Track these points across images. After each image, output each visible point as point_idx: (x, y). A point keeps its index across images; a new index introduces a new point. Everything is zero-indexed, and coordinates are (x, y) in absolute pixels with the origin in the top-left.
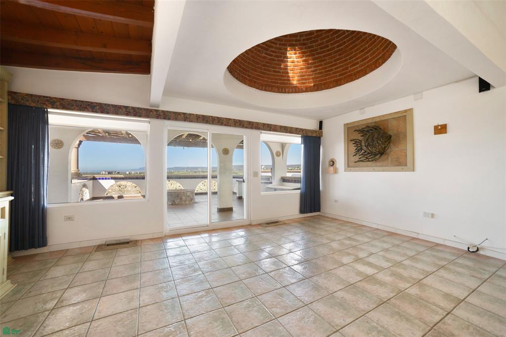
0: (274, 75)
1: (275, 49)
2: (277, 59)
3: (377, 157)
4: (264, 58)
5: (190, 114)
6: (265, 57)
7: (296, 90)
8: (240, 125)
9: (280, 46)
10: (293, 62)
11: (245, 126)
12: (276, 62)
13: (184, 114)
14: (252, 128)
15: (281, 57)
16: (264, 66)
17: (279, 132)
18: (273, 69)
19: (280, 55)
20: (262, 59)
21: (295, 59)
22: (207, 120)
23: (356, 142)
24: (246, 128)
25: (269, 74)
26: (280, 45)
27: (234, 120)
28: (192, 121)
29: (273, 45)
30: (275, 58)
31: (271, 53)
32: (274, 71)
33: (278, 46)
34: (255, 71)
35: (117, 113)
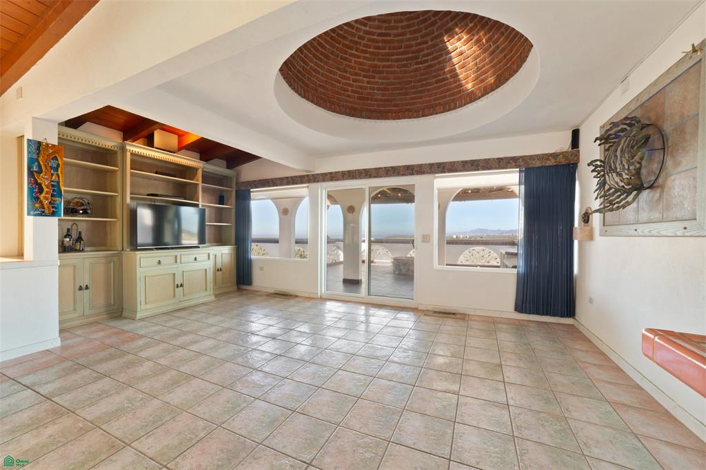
0: (438, 88)
1: (427, 50)
2: (436, 62)
3: (630, 198)
4: (416, 70)
5: (336, 173)
6: (416, 68)
7: (472, 98)
9: (433, 42)
10: (461, 54)
11: (401, 173)
12: (437, 66)
13: (330, 173)
14: (412, 174)
15: (441, 55)
16: (419, 81)
17: (461, 171)
18: (434, 80)
19: (438, 53)
20: (412, 74)
21: (463, 48)
22: (353, 176)
23: (597, 166)
24: (403, 175)
25: (428, 90)
26: (432, 40)
27: (385, 168)
28: (338, 180)
29: (421, 46)
30: (433, 62)
31: (424, 59)
32: (437, 82)
33: (430, 43)
34: (406, 94)
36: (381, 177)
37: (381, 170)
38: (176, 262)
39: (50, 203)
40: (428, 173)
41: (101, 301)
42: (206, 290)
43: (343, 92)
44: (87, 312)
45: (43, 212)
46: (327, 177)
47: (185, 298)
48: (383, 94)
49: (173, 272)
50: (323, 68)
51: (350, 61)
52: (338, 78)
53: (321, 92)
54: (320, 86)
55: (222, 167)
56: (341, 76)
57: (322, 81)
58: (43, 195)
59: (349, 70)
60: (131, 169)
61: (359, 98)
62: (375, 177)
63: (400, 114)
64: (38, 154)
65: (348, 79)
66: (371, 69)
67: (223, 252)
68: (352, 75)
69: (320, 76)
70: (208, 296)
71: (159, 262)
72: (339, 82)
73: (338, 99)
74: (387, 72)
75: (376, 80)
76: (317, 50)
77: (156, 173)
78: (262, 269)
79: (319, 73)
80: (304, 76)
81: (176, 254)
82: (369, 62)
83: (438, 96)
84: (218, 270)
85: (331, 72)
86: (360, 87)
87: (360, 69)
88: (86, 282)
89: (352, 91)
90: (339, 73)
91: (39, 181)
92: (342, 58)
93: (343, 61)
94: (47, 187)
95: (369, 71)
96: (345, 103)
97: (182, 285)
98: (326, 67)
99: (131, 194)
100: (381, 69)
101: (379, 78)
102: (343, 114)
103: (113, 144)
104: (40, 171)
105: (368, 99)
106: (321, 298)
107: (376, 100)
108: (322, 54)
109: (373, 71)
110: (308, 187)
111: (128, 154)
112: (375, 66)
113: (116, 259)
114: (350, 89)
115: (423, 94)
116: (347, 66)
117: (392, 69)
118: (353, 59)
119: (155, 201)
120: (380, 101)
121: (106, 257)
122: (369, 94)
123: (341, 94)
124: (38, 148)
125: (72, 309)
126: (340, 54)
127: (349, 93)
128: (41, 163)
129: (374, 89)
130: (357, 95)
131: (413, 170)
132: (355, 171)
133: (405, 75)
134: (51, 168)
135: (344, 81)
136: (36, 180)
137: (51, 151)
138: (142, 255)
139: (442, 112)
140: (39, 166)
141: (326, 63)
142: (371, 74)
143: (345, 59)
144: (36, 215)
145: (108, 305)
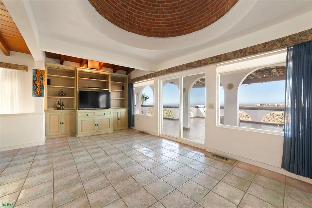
8: (191, 66)
14: (201, 66)
24: (196, 67)
27: (186, 64)
34: (195, 16)
35: (143, 79)
36: (184, 70)
37: (184, 66)
38: (95, 115)
39: (40, 92)
40: (210, 63)
41: (68, 129)
42: (109, 127)
43: (157, 25)
44: (63, 133)
45: (38, 95)
46: (160, 73)
47: (99, 131)
48: (181, 20)
49: (93, 119)
50: (143, 14)
51: (159, 6)
52: (153, 17)
53: (143, 27)
54: (142, 24)
55: (124, 74)
56: (154, 16)
57: (143, 21)
58: (37, 89)
59: (159, 11)
60: (79, 77)
61: (167, 26)
62: (181, 70)
63: (191, 30)
64: (36, 74)
65: (159, 16)
66: (172, 7)
67: (122, 111)
68: (161, 14)
69: (142, 19)
70: (111, 130)
71: (88, 115)
72: (154, 20)
73: (154, 29)
74: (182, 6)
75: (176, 13)
76: (137, 5)
77: (90, 78)
78: (137, 119)
79: (141, 17)
80: (130, 20)
81: (95, 111)
82: (170, 3)
83: (214, 10)
84: (119, 119)
85: (147, 15)
86: (167, 20)
87: (165, 9)
88: (63, 121)
89: (162, 23)
90: (153, 14)
91: (36, 84)
92: (153, 6)
93: (154, 7)
94: (39, 86)
95: (170, 9)
96: (158, 31)
97: (97, 125)
98: (145, 13)
99: (79, 87)
100: (178, 5)
101: (178, 11)
102: (157, 37)
103: (72, 68)
104: (36, 80)
105: (172, 26)
106: (159, 136)
107: (177, 25)
108: (141, 6)
109: (174, 8)
110: (154, 79)
111: (78, 72)
112: (174, 5)
113: (73, 113)
114: (161, 22)
115: (205, 13)
116: (157, 9)
117: (184, 3)
118: (160, 4)
119: (92, 90)
120: (179, 25)
121: (70, 112)
122: (173, 22)
123: (156, 26)
124: (36, 72)
125: (58, 131)
126: (152, 3)
127: (161, 25)
128: (37, 77)
129: (175, 19)
130: (165, 25)
131: (201, 63)
132: (172, 68)
133: (193, 4)
134: (40, 79)
135: (157, 18)
136: (35, 84)
137: (40, 72)
138: (80, 112)
139: (216, 20)
140: (36, 78)
141: (144, 11)
142: (172, 10)
143: (155, 6)
144: (35, 96)
145: (71, 131)
